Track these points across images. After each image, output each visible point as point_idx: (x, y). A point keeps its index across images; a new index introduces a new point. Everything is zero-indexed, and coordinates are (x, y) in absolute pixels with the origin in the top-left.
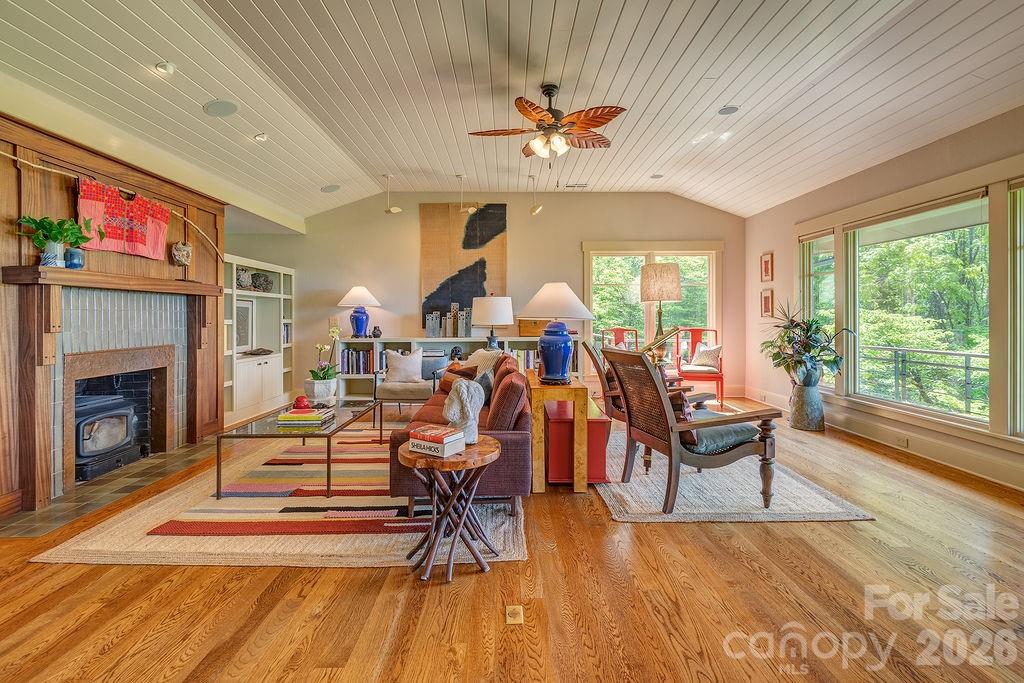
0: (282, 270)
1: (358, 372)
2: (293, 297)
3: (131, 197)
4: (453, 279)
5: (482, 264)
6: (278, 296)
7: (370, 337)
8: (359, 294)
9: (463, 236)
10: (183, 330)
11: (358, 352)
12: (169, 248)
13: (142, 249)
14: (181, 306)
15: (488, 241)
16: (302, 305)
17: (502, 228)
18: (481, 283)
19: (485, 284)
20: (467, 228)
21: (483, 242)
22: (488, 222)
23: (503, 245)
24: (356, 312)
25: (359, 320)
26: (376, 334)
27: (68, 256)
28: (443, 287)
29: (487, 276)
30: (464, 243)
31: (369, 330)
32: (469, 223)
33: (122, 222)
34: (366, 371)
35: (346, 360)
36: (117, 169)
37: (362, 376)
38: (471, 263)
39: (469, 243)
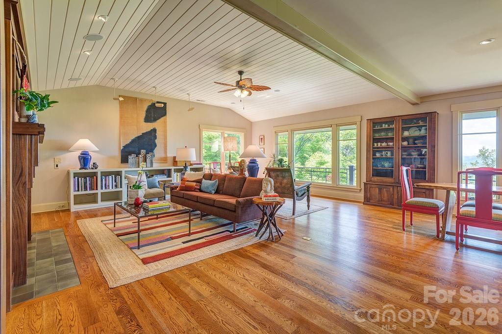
1: (86, 189)
4: (139, 138)
5: (154, 130)
7: (92, 169)
8: (85, 143)
9: (144, 115)
11: (85, 178)
15: (158, 119)
17: (164, 114)
18: (154, 141)
19: (156, 141)
20: (147, 111)
21: (155, 120)
22: (156, 112)
23: (165, 122)
24: (82, 154)
25: (84, 159)
26: (95, 167)
28: (133, 141)
29: (157, 137)
30: (145, 120)
31: (91, 165)
32: (148, 109)
34: (91, 189)
35: (76, 183)
37: (89, 192)
38: (149, 130)
39: (148, 119)
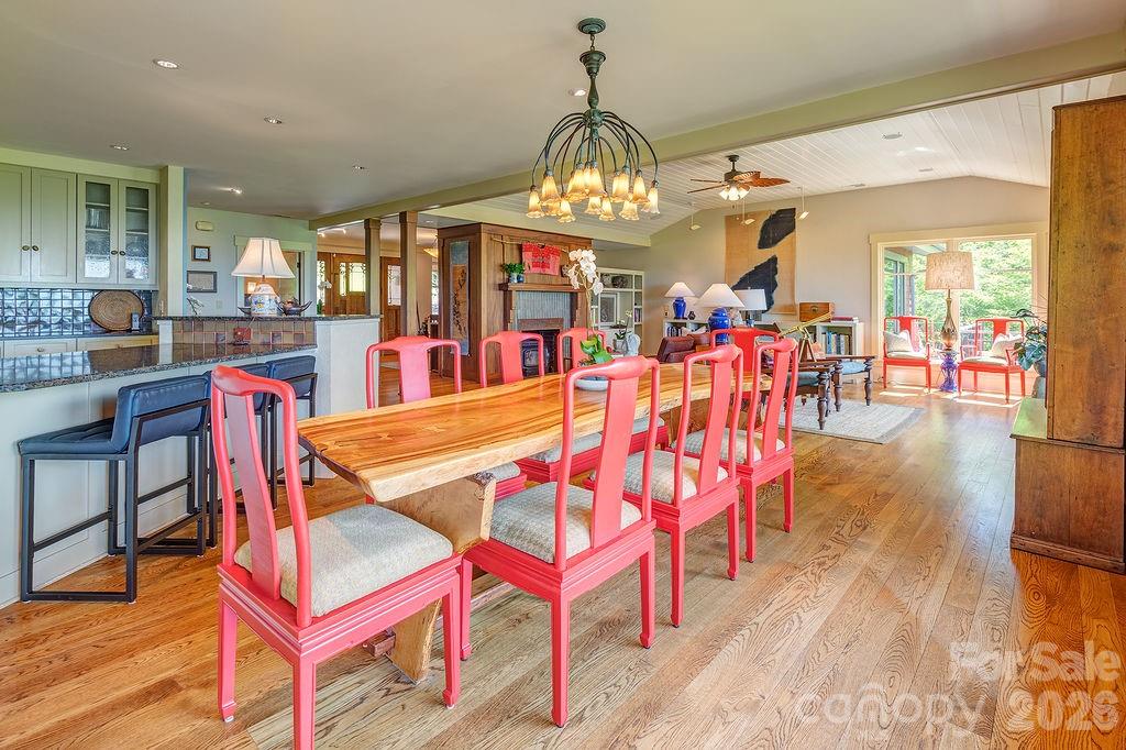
0: (634, 273)
2: (643, 291)
3: (543, 247)
4: (749, 275)
5: (774, 260)
6: (630, 290)
7: (686, 318)
8: (680, 288)
9: (759, 238)
10: (568, 311)
12: (561, 267)
13: (548, 271)
14: (567, 298)
15: (779, 241)
16: (649, 296)
17: (792, 229)
18: (774, 279)
19: (777, 278)
20: (762, 231)
21: (775, 242)
22: (779, 225)
23: (793, 244)
24: (677, 301)
25: (679, 306)
26: (692, 316)
27: (518, 278)
28: (743, 281)
29: (779, 270)
30: (759, 244)
31: (686, 314)
32: (763, 228)
33: (539, 259)
36: (537, 235)
38: (765, 260)
39: (763, 244)
